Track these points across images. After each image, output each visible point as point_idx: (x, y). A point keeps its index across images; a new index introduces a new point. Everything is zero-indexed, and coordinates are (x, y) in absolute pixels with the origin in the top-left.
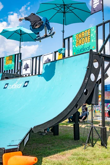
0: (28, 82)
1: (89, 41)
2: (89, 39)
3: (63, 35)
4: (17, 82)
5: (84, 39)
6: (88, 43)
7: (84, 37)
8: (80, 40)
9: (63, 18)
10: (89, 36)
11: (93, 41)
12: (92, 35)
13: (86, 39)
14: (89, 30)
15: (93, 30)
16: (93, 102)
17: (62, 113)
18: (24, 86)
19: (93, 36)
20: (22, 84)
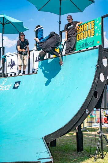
0: (19, 82)
1: (92, 35)
2: (93, 32)
3: (60, 26)
4: (3, 83)
5: (86, 32)
6: (91, 37)
7: (86, 29)
8: (82, 33)
9: (59, 6)
10: (93, 29)
11: (97, 34)
12: (96, 28)
13: (89, 32)
14: (92, 22)
15: (98, 22)
16: (103, 106)
17: (72, 119)
18: (14, 88)
19: (98, 29)
20: (11, 85)
